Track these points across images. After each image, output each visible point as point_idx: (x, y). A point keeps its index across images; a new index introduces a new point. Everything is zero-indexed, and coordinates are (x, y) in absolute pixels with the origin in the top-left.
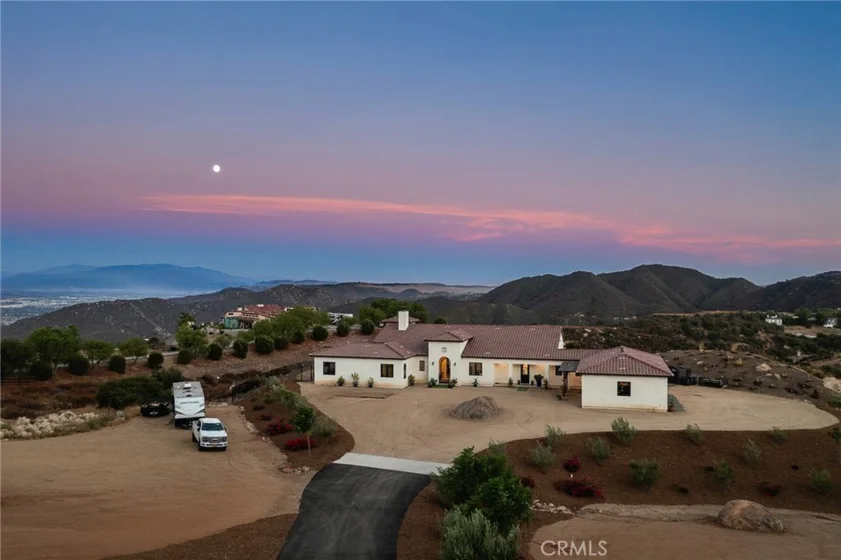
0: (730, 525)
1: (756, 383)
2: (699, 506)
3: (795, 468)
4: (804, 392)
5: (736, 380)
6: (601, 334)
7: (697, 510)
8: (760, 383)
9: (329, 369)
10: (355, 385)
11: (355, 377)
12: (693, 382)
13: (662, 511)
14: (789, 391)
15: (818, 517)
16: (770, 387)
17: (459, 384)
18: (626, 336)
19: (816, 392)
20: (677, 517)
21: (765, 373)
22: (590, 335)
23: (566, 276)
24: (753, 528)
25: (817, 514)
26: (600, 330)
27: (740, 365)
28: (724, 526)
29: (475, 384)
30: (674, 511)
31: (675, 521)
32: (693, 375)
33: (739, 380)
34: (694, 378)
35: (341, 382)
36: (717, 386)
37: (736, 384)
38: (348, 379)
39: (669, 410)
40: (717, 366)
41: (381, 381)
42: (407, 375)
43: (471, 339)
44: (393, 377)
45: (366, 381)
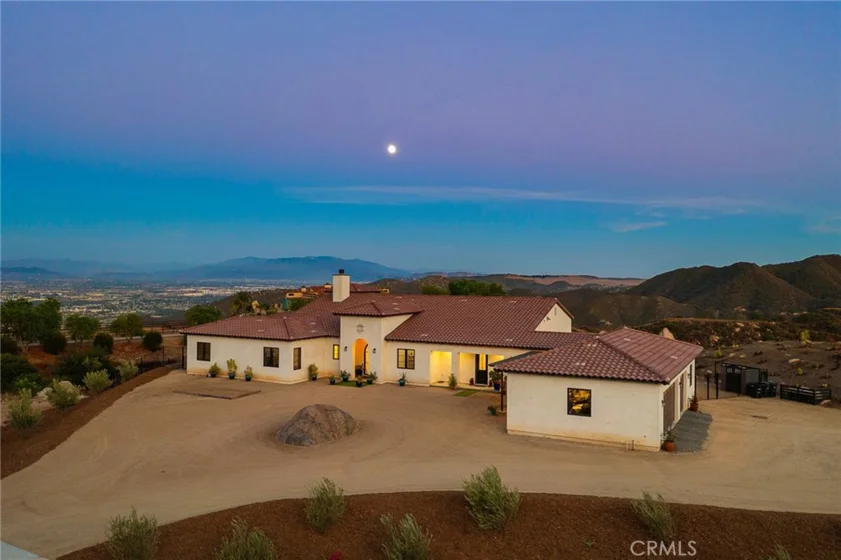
6: (756, 330)
9: (204, 352)
10: (232, 377)
11: (231, 364)
12: (768, 392)
17: (381, 380)
18: (786, 332)
22: (743, 330)
23: (725, 267)
26: (755, 325)
29: (402, 383)
32: (771, 380)
34: (772, 385)
35: (214, 373)
36: (808, 399)
38: (224, 368)
39: (664, 448)
40: (821, 367)
41: (263, 372)
42: (305, 363)
43: (415, 314)
44: (277, 366)
45: (241, 372)
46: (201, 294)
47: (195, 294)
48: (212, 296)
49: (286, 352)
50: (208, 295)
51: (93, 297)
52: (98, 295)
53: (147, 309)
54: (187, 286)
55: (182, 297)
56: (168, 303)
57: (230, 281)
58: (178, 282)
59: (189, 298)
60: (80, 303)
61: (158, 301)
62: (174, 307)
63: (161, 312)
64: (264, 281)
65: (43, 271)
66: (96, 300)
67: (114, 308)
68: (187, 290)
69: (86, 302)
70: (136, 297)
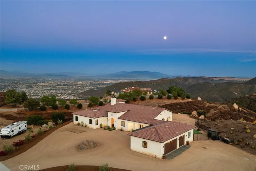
9: (77, 119)
10: (82, 126)
11: (82, 122)
17: (116, 129)
29: (121, 130)
34: (219, 137)
36: (227, 143)
37: (237, 143)
38: (80, 123)
39: (163, 158)
40: (239, 131)
41: (89, 125)
42: (99, 124)
43: (128, 111)
44: (92, 124)
45: (84, 125)
46: (109, 82)
47: (107, 83)
48: (112, 83)
49: (94, 121)
50: (111, 83)
51: (79, 83)
52: (80, 83)
53: (93, 87)
54: (105, 80)
55: (103, 83)
56: (99, 85)
57: (117, 78)
58: (103, 79)
59: (105, 84)
60: (75, 85)
61: (96, 85)
62: (101, 86)
63: (97, 88)
64: (127, 78)
65: (66, 76)
66: (80, 84)
67: (85, 86)
68: (105, 81)
69: (77, 85)
70: (91, 83)
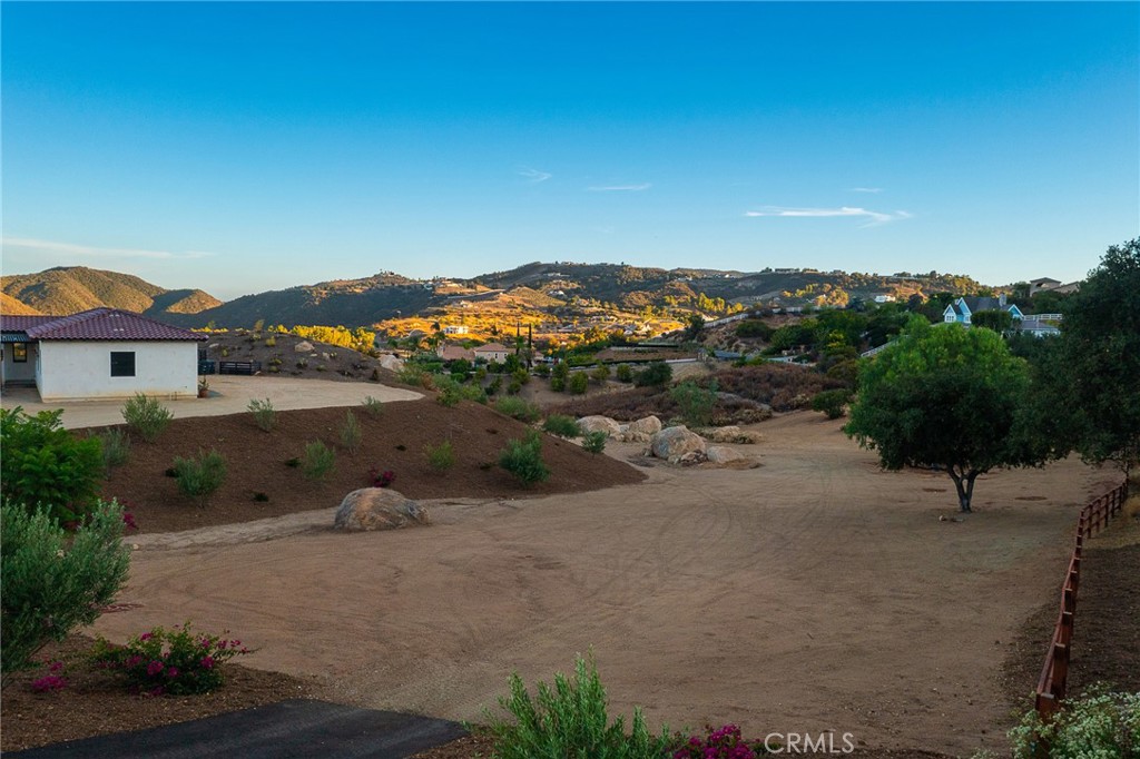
0: (358, 526)
1: (299, 366)
2: (293, 516)
3: (401, 448)
4: (360, 374)
5: (271, 364)
7: (292, 521)
8: (305, 365)
12: (210, 370)
13: (241, 531)
14: (343, 374)
15: (448, 504)
16: (319, 370)
19: (375, 372)
20: (270, 535)
21: (308, 353)
24: (393, 524)
25: (445, 500)
27: (273, 346)
28: (349, 531)
30: (260, 527)
31: (267, 540)
33: (277, 364)
34: (212, 363)
36: (248, 372)
37: (274, 368)
39: (200, 395)
